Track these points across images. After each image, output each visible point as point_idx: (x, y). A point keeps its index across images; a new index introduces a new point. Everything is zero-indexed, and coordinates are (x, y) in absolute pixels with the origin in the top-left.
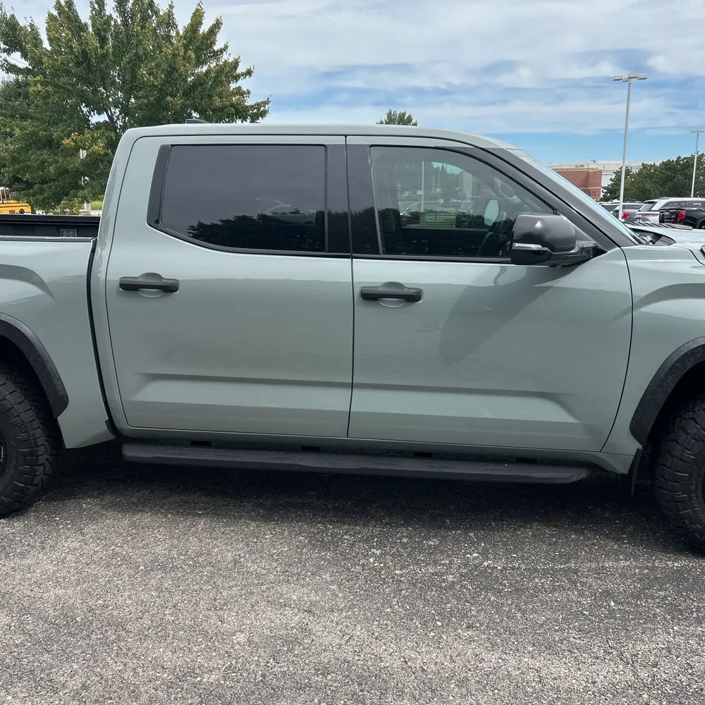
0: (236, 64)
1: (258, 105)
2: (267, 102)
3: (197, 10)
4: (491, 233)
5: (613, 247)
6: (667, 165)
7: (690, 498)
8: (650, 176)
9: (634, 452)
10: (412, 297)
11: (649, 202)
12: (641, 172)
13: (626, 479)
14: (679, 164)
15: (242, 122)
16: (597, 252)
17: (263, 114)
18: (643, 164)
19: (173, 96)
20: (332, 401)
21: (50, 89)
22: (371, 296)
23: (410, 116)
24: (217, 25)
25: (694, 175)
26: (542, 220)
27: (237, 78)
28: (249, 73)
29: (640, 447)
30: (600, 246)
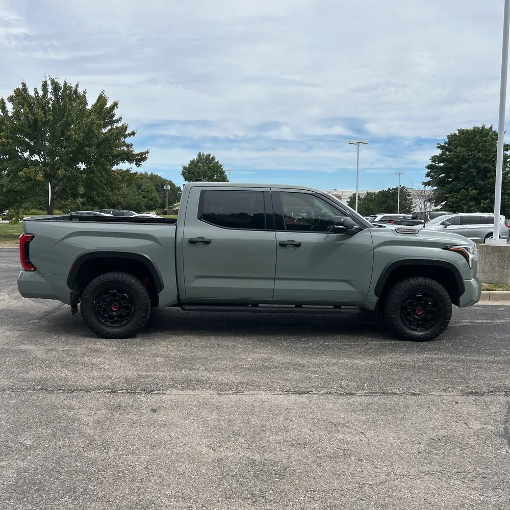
0: (125, 128)
1: (141, 154)
2: (147, 152)
3: (101, 95)
4: (313, 226)
5: (365, 228)
6: (382, 193)
7: (396, 317)
8: (372, 200)
9: (376, 301)
10: (298, 245)
11: (373, 216)
12: (366, 197)
13: (374, 312)
14: (390, 193)
15: (130, 163)
16: (361, 230)
17: (144, 159)
18: (367, 193)
19: (90, 147)
20: (267, 285)
21: (10, 140)
22: (283, 245)
23: (213, 157)
24: (115, 105)
25: (399, 200)
26: (343, 218)
27: (125, 136)
28: (133, 134)
29: (378, 299)
30: (361, 228)
